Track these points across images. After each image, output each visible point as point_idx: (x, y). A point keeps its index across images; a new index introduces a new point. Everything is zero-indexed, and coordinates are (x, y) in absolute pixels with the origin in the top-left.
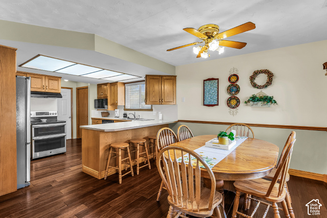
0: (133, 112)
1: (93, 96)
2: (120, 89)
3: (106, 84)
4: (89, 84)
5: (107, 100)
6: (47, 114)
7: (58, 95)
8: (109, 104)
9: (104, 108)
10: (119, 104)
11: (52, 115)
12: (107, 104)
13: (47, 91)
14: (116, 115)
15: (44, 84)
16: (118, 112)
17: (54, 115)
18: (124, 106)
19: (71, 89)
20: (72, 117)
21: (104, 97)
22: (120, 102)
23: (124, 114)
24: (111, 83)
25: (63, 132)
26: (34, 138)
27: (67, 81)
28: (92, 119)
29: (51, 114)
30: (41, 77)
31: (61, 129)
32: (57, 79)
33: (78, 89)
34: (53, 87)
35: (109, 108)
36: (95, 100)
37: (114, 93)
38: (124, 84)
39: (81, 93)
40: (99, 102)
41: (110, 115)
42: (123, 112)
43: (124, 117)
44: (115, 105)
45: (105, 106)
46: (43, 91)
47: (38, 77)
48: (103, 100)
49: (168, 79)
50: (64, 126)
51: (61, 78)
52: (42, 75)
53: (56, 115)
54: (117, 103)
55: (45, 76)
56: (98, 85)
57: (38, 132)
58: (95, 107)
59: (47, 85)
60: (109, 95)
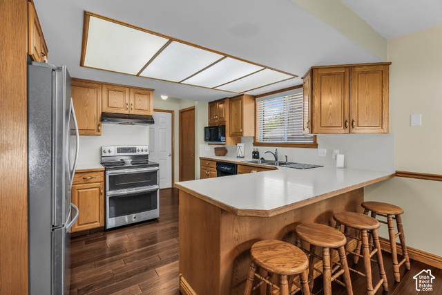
0: (273, 149)
1: (202, 121)
2: (247, 107)
3: (222, 101)
4: (196, 102)
5: (224, 127)
6: (134, 150)
7: (148, 120)
8: (227, 134)
9: (220, 140)
10: (246, 134)
11: (140, 153)
12: (224, 135)
13: (132, 112)
14: (240, 153)
15: (127, 102)
16: (242, 149)
17: (144, 153)
18: (255, 138)
19: (172, 112)
20: (173, 155)
21: (220, 122)
22: (248, 131)
23: (254, 153)
24: (230, 98)
25: (155, 183)
26: (110, 193)
27: (164, 98)
28: (201, 159)
29: (139, 151)
30: (123, 89)
31: (152, 177)
32: (146, 92)
33: (182, 112)
34: (142, 105)
35: (228, 140)
36: (205, 128)
37: (237, 115)
38: (254, 98)
39: (186, 118)
40: (210, 131)
41: (228, 154)
42: (253, 148)
43: (254, 157)
44: (238, 137)
45: (222, 138)
46: (127, 112)
47: (119, 89)
48: (217, 127)
49: (367, 73)
50: (155, 172)
51: (153, 90)
52: (125, 87)
53: (147, 153)
54: (242, 133)
55: (130, 88)
56: (209, 103)
57: (116, 182)
58: (206, 140)
59: (132, 102)
60: (227, 119)
